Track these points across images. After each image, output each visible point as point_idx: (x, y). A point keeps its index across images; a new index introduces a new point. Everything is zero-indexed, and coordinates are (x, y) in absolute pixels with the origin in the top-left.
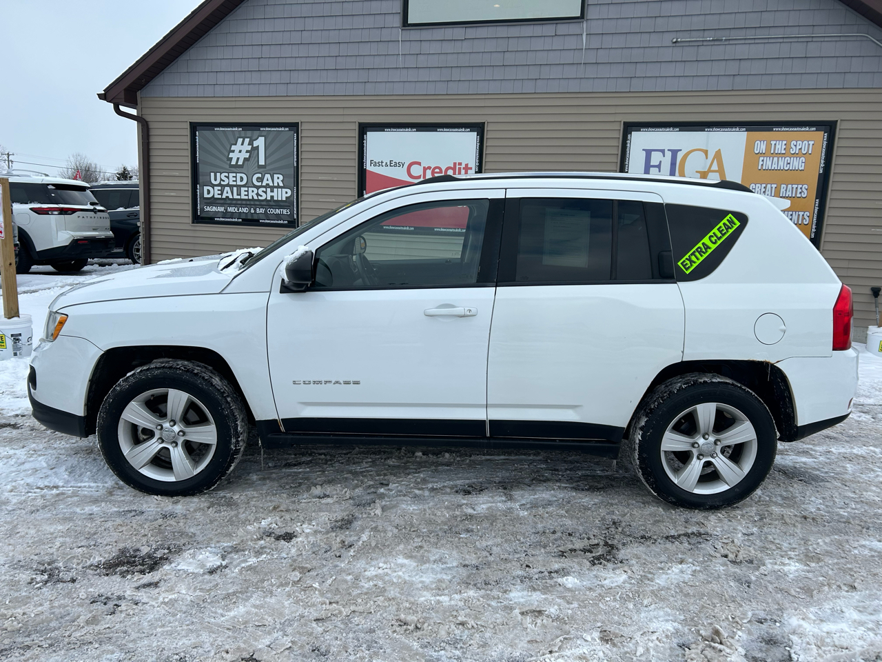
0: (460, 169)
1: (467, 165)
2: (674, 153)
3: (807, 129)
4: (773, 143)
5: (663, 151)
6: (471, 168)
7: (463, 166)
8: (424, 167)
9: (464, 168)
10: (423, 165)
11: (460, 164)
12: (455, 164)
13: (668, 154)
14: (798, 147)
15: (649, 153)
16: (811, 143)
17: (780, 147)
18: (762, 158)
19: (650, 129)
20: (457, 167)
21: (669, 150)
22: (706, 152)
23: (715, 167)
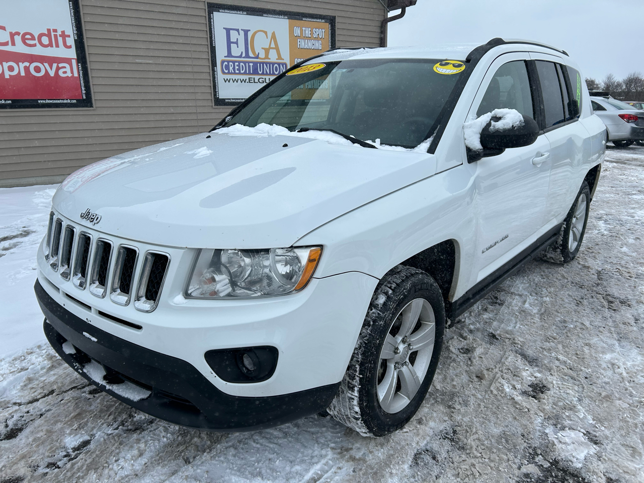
0: (56, 36)
1: (63, 32)
2: (246, 32)
3: (320, 21)
4: (304, 29)
5: (238, 30)
6: (69, 36)
7: (59, 33)
8: (11, 33)
9: (60, 36)
10: (9, 30)
11: (55, 31)
12: (49, 30)
13: (242, 33)
14: (317, 33)
15: (228, 31)
16: (323, 30)
17: (308, 32)
18: (299, 40)
19: (226, 11)
20: (53, 34)
21: (242, 30)
22: (266, 33)
23: (273, 45)
